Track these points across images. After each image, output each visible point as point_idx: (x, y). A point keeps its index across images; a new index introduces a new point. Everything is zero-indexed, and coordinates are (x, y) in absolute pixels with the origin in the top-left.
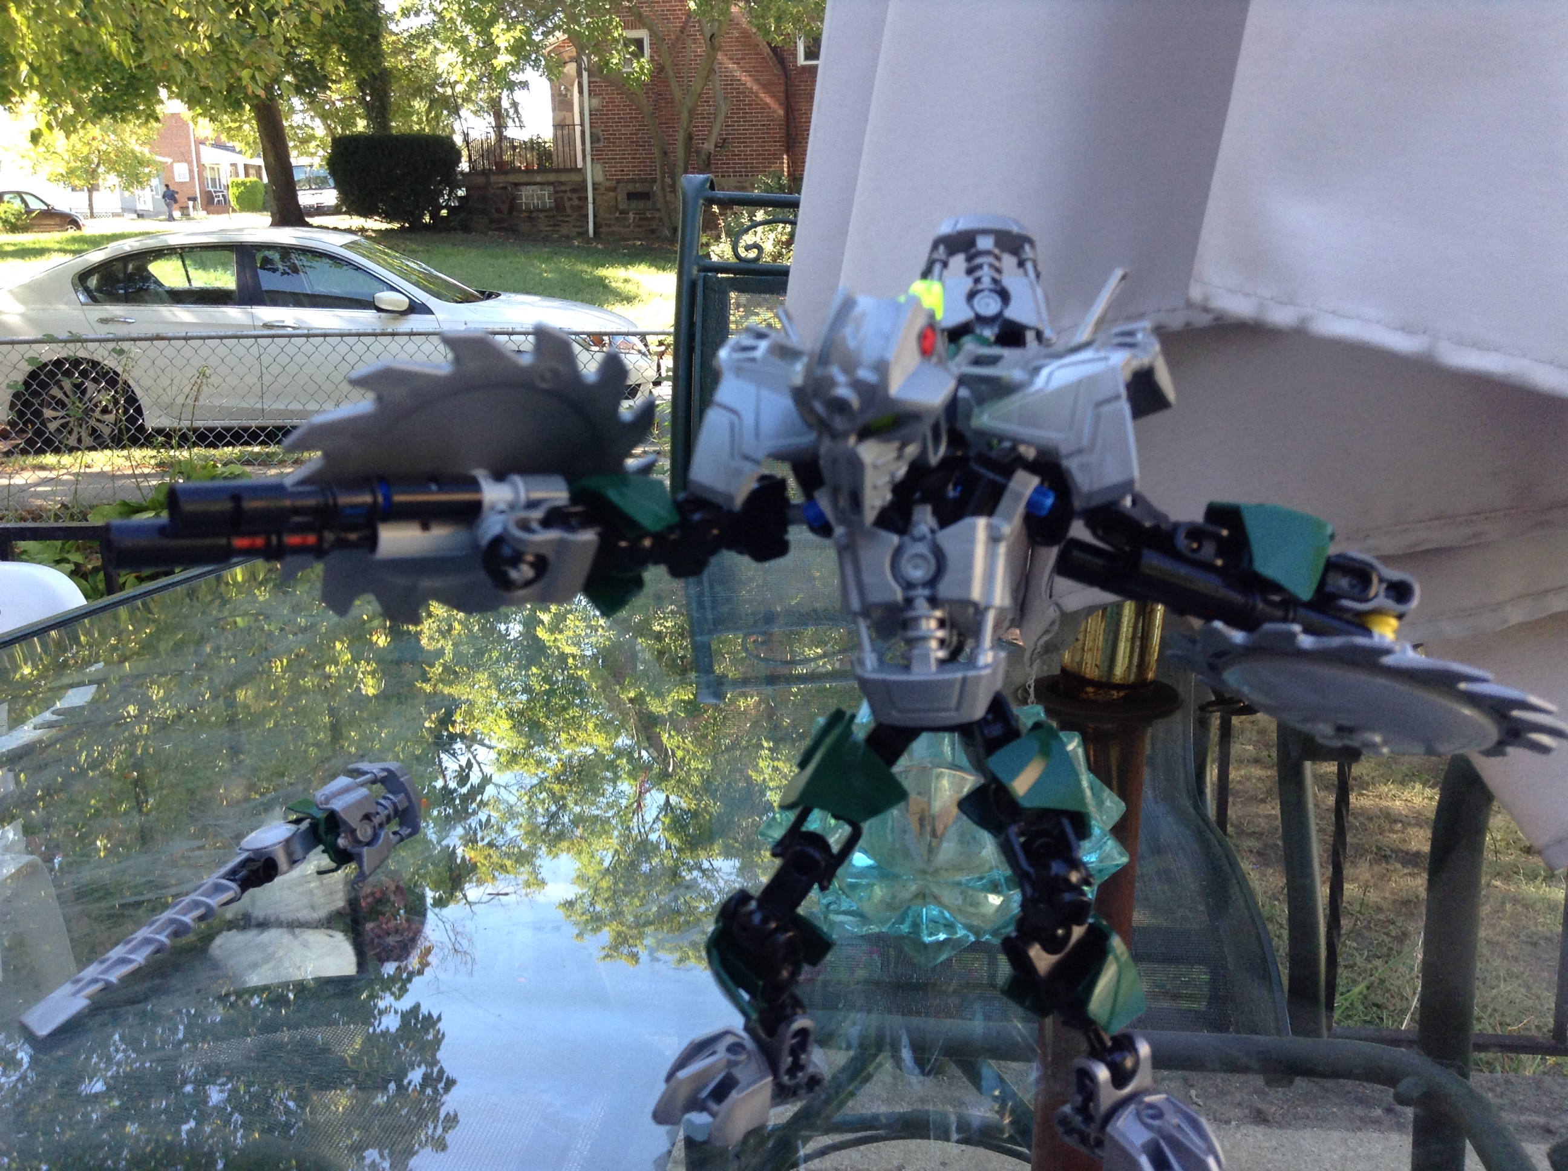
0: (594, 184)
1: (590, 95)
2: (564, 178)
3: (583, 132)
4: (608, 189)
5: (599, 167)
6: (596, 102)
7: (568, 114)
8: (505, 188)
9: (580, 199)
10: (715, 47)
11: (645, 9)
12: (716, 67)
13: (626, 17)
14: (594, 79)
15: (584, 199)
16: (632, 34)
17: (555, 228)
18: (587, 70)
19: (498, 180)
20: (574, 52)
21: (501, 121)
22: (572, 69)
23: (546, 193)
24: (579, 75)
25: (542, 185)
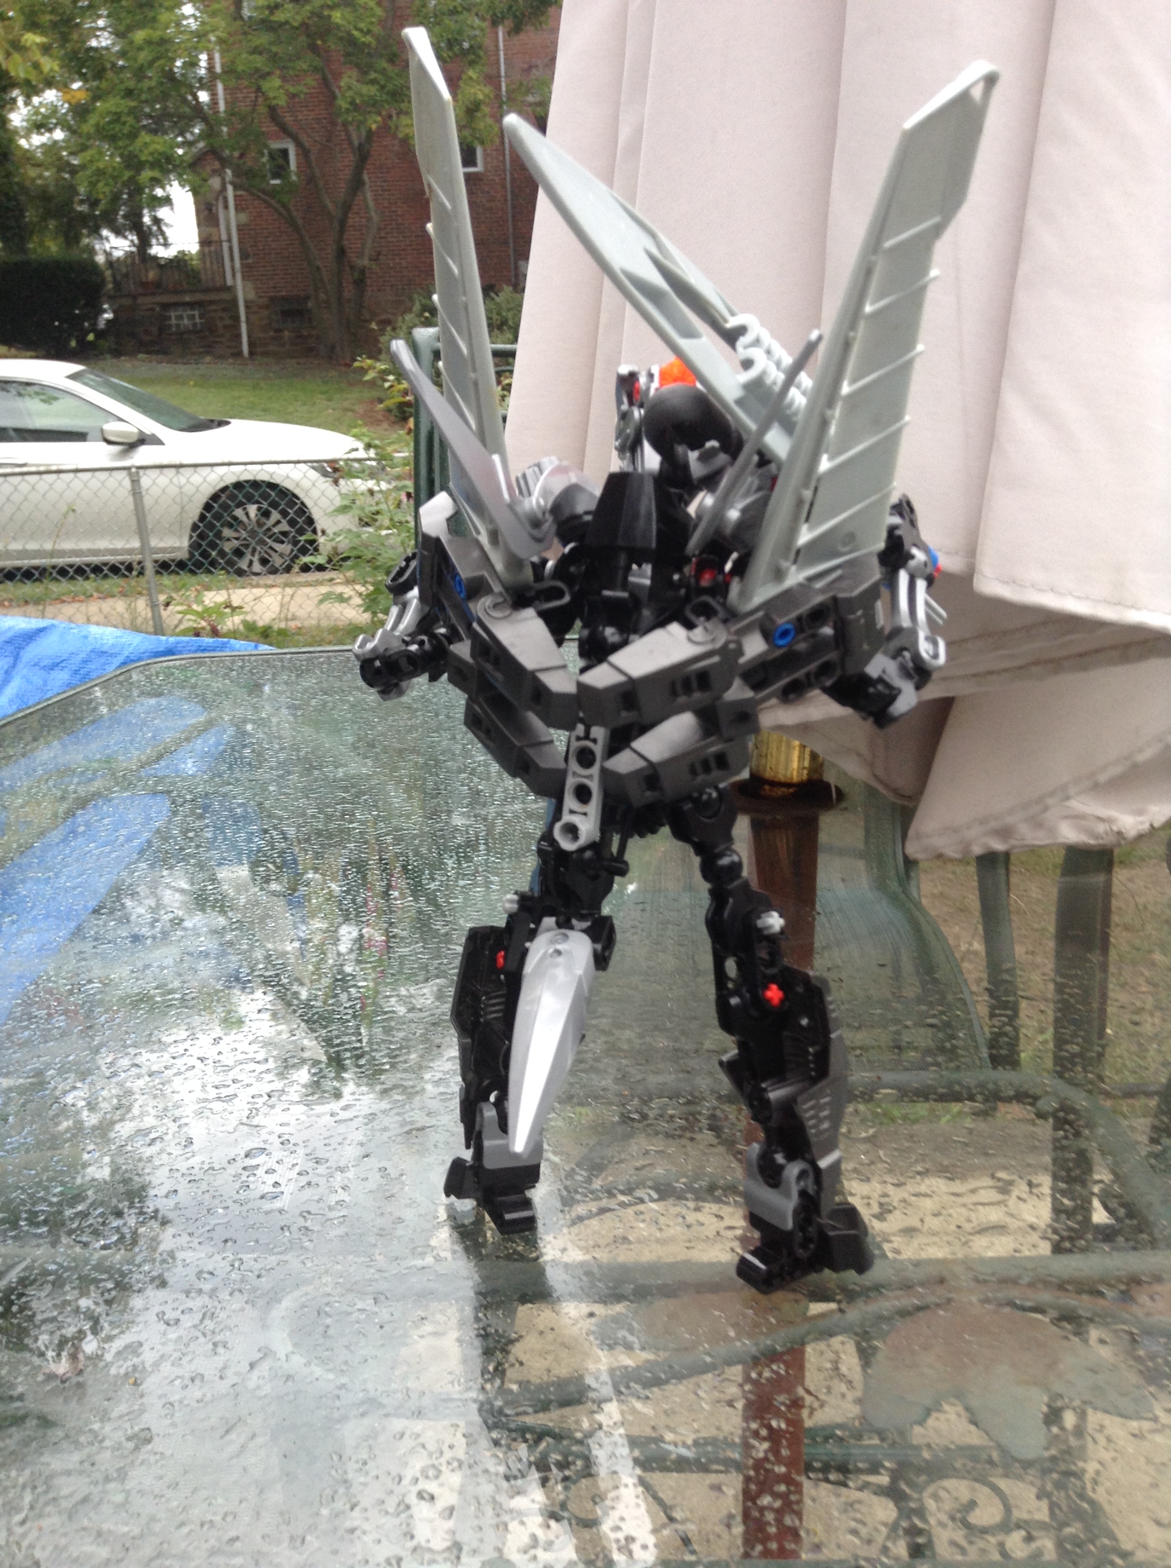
0: (246, 302)
1: (236, 209)
2: (213, 296)
3: (231, 249)
4: (261, 307)
5: (250, 285)
6: (244, 218)
7: (214, 230)
8: (153, 310)
9: (231, 318)
10: (363, 156)
11: (288, 119)
12: (366, 177)
13: (269, 127)
14: (239, 193)
15: (236, 318)
16: (276, 145)
17: (208, 349)
18: (232, 183)
19: (146, 301)
20: (217, 165)
21: (144, 239)
22: (215, 182)
23: (196, 313)
24: (224, 189)
25: (192, 305)
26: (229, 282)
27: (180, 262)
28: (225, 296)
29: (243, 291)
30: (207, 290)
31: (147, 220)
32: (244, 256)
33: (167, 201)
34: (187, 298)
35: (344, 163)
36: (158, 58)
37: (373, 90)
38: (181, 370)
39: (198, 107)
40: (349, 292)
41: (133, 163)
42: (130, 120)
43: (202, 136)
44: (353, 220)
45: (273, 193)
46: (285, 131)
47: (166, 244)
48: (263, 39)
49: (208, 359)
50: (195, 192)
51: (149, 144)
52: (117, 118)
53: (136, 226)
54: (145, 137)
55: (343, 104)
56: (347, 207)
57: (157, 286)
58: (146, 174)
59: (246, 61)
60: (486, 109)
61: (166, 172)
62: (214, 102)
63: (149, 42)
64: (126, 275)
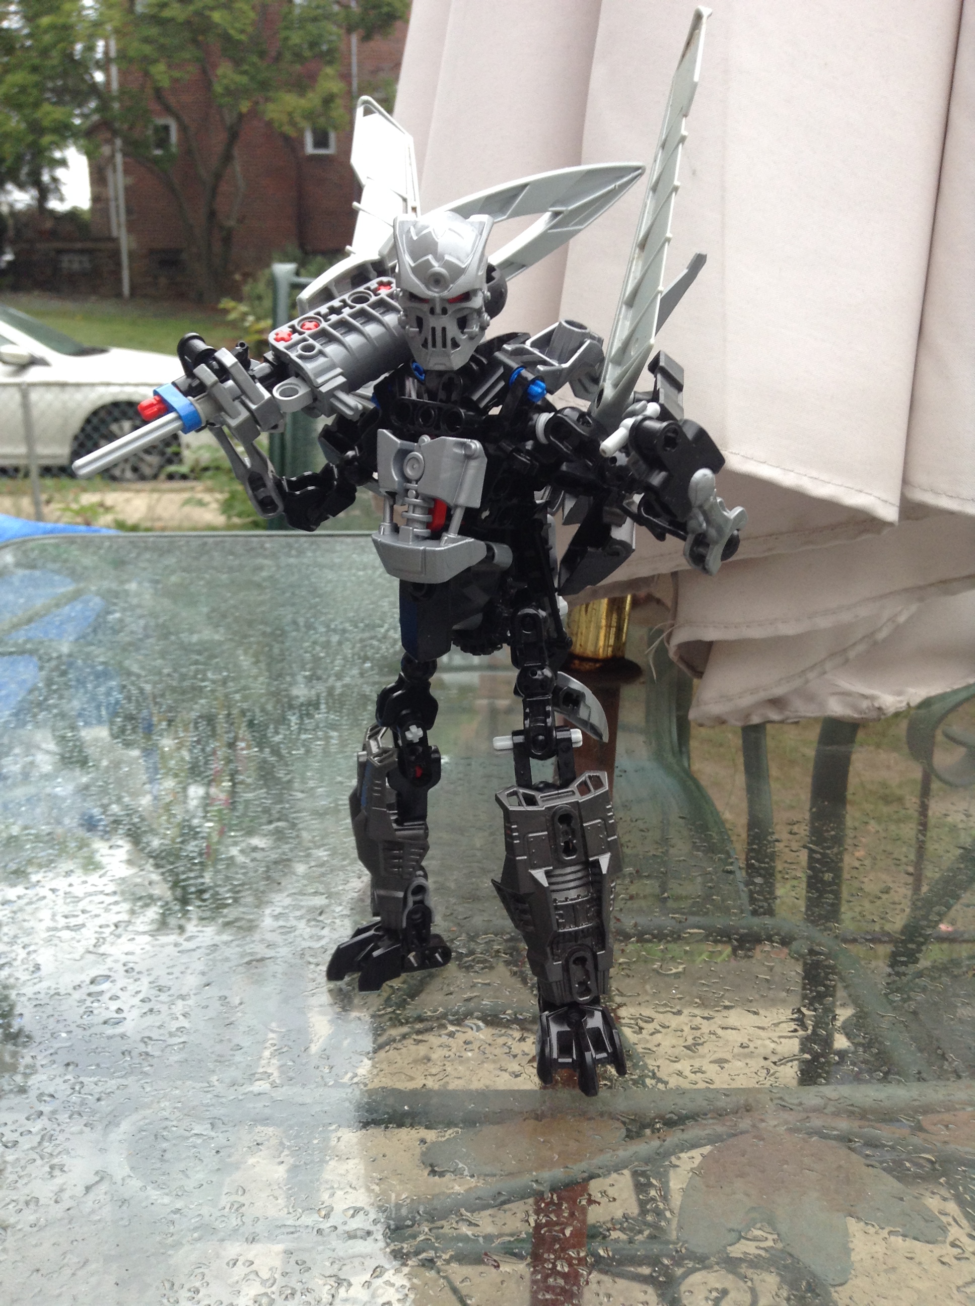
0: (129, 252)
1: (124, 173)
2: (100, 245)
3: (117, 207)
4: (142, 257)
5: (132, 237)
6: (130, 180)
7: (104, 191)
8: (47, 254)
9: (115, 265)
10: (234, 135)
11: (172, 101)
12: (236, 152)
13: (156, 107)
14: (128, 160)
15: (119, 264)
16: (161, 121)
17: (94, 290)
18: (121, 150)
19: (41, 246)
20: (108, 135)
21: (44, 193)
22: (106, 150)
23: (85, 258)
24: (113, 156)
25: (82, 252)
26: (115, 233)
27: (73, 215)
28: (110, 245)
29: (126, 242)
30: (97, 240)
31: (46, 178)
32: (129, 211)
33: (63, 163)
34: (78, 245)
35: (217, 140)
36: (59, 42)
37: (244, 79)
38: (69, 305)
39: (94, 86)
40: (217, 248)
41: (36, 128)
42: (35, 92)
43: (97, 110)
44: (224, 188)
45: (156, 161)
46: (168, 110)
47: (62, 199)
48: (153, 31)
49: (93, 298)
50: (90, 155)
51: (50, 113)
52: (23, 89)
53: (36, 182)
54: (47, 107)
55: (218, 88)
56: (218, 176)
57: (53, 234)
58: (46, 139)
59: (136, 48)
60: (339, 102)
61: (64, 138)
62: (108, 82)
63: (53, 27)
64: (26, 225)
